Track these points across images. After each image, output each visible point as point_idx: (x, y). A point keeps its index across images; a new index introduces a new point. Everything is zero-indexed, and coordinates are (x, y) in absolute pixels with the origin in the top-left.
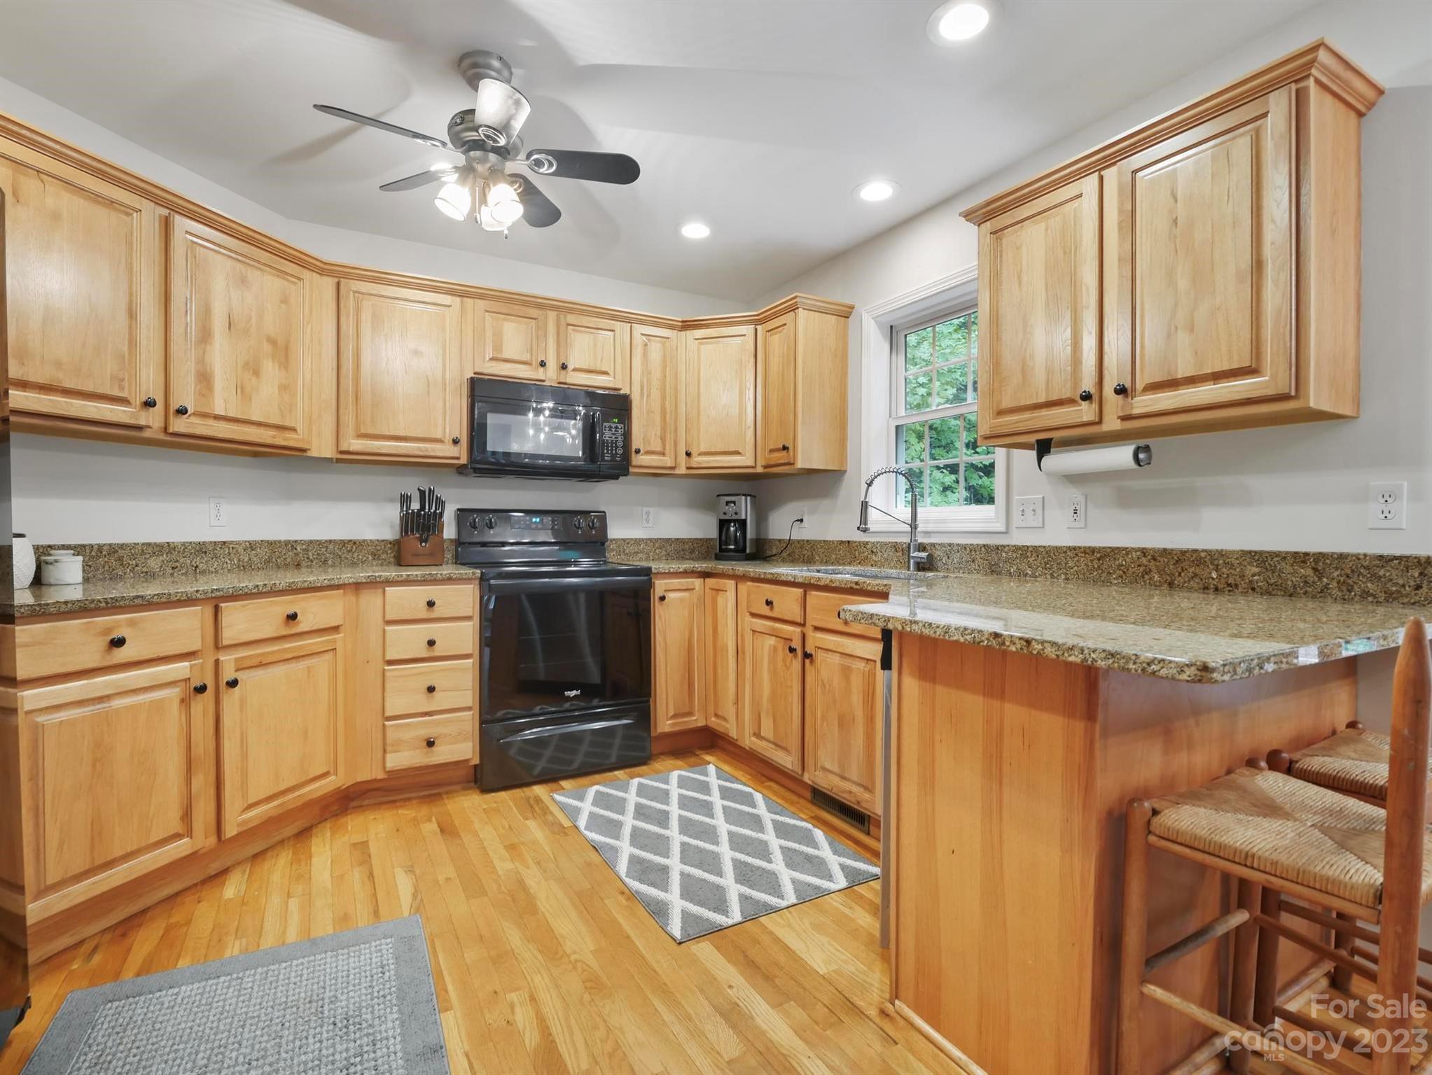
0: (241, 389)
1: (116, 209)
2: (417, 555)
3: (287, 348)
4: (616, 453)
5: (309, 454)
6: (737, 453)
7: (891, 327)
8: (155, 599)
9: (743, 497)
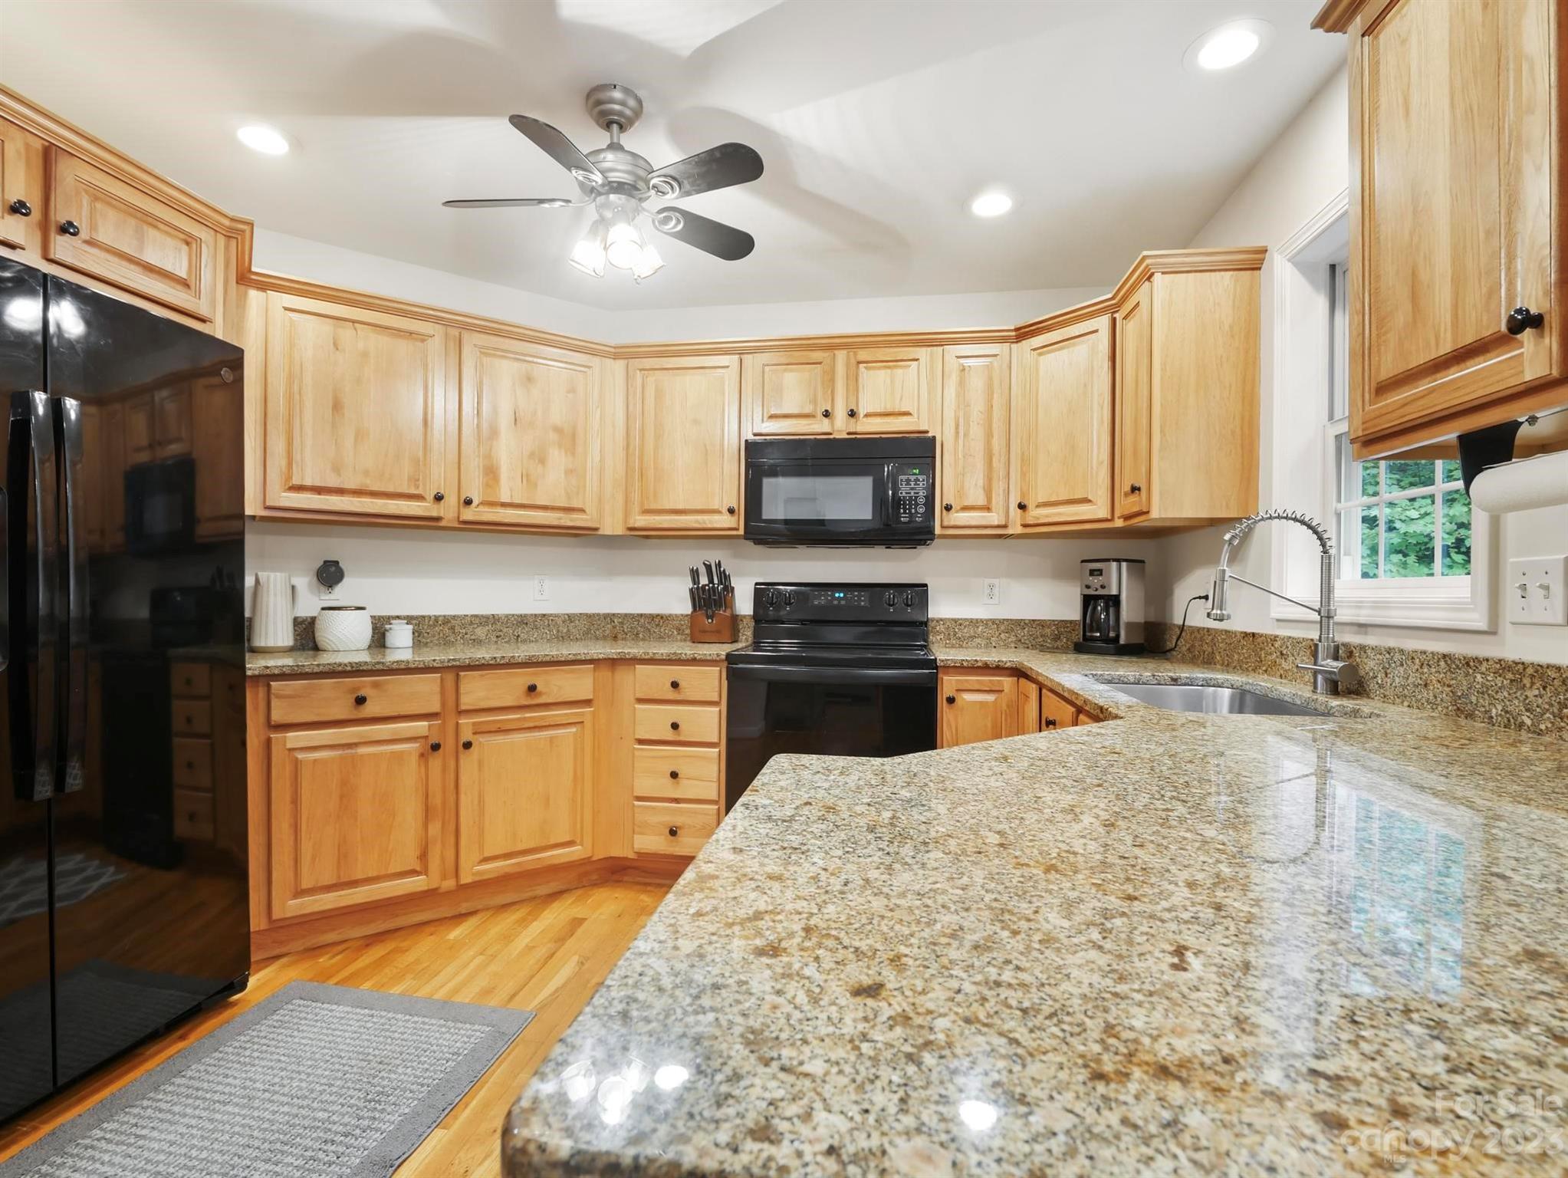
0: (527, 478)
1: (416, 339)
2: (704, 632)
3: (574, 436)
4: (917, 512)
5: (600, 532)
6: (1086, 501)
7: (1333, 267)
8: (395, 666)
9: (1114, 564)
